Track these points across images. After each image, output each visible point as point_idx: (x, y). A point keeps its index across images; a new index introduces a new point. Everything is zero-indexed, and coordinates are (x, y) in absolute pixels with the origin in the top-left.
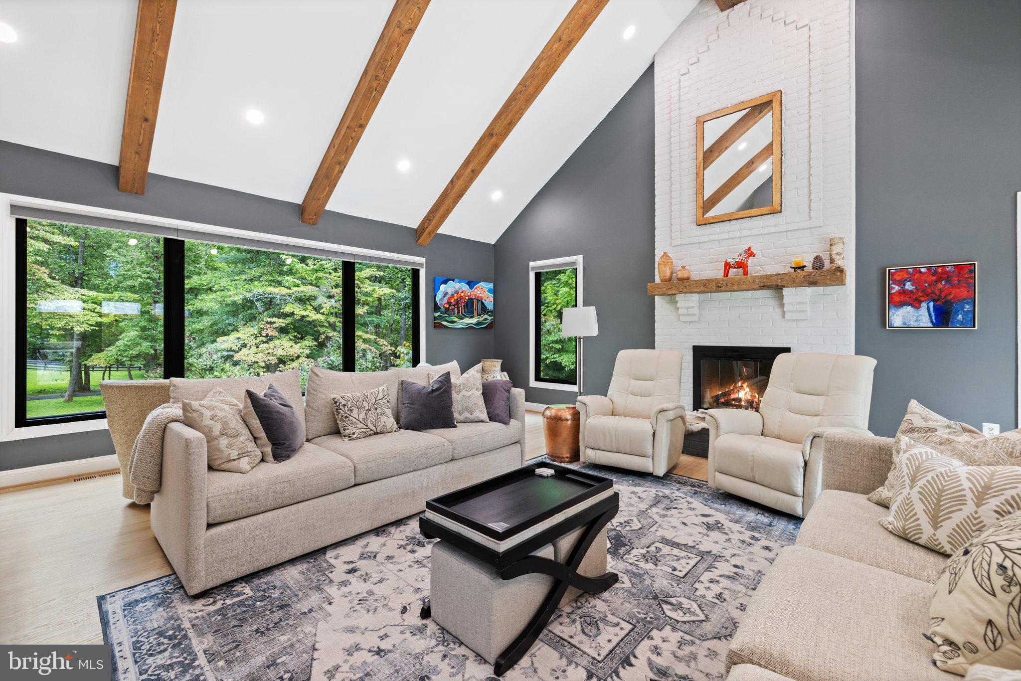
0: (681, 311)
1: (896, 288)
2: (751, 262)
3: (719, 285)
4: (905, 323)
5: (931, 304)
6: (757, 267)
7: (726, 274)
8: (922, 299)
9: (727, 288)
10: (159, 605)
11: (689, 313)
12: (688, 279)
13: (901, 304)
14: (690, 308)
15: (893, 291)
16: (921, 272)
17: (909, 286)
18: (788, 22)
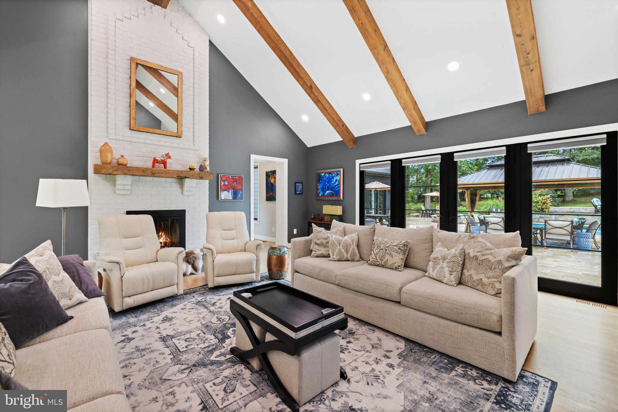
0: (118, 187)
1: (223, 183)
2: (168, 161)
3: (153, 172)
4: (225, 198)
5: (232, 190)
6: (173, 165)
7: (153, 166)
8: (230, 188)
9: (159, 175)
11: (126, 188)
12: (125, 165)
13: (224, 190)
14: (126, 185)
15: (222, 184)
16: (230, 178)
17: (226, 183)
18: (184, 38)
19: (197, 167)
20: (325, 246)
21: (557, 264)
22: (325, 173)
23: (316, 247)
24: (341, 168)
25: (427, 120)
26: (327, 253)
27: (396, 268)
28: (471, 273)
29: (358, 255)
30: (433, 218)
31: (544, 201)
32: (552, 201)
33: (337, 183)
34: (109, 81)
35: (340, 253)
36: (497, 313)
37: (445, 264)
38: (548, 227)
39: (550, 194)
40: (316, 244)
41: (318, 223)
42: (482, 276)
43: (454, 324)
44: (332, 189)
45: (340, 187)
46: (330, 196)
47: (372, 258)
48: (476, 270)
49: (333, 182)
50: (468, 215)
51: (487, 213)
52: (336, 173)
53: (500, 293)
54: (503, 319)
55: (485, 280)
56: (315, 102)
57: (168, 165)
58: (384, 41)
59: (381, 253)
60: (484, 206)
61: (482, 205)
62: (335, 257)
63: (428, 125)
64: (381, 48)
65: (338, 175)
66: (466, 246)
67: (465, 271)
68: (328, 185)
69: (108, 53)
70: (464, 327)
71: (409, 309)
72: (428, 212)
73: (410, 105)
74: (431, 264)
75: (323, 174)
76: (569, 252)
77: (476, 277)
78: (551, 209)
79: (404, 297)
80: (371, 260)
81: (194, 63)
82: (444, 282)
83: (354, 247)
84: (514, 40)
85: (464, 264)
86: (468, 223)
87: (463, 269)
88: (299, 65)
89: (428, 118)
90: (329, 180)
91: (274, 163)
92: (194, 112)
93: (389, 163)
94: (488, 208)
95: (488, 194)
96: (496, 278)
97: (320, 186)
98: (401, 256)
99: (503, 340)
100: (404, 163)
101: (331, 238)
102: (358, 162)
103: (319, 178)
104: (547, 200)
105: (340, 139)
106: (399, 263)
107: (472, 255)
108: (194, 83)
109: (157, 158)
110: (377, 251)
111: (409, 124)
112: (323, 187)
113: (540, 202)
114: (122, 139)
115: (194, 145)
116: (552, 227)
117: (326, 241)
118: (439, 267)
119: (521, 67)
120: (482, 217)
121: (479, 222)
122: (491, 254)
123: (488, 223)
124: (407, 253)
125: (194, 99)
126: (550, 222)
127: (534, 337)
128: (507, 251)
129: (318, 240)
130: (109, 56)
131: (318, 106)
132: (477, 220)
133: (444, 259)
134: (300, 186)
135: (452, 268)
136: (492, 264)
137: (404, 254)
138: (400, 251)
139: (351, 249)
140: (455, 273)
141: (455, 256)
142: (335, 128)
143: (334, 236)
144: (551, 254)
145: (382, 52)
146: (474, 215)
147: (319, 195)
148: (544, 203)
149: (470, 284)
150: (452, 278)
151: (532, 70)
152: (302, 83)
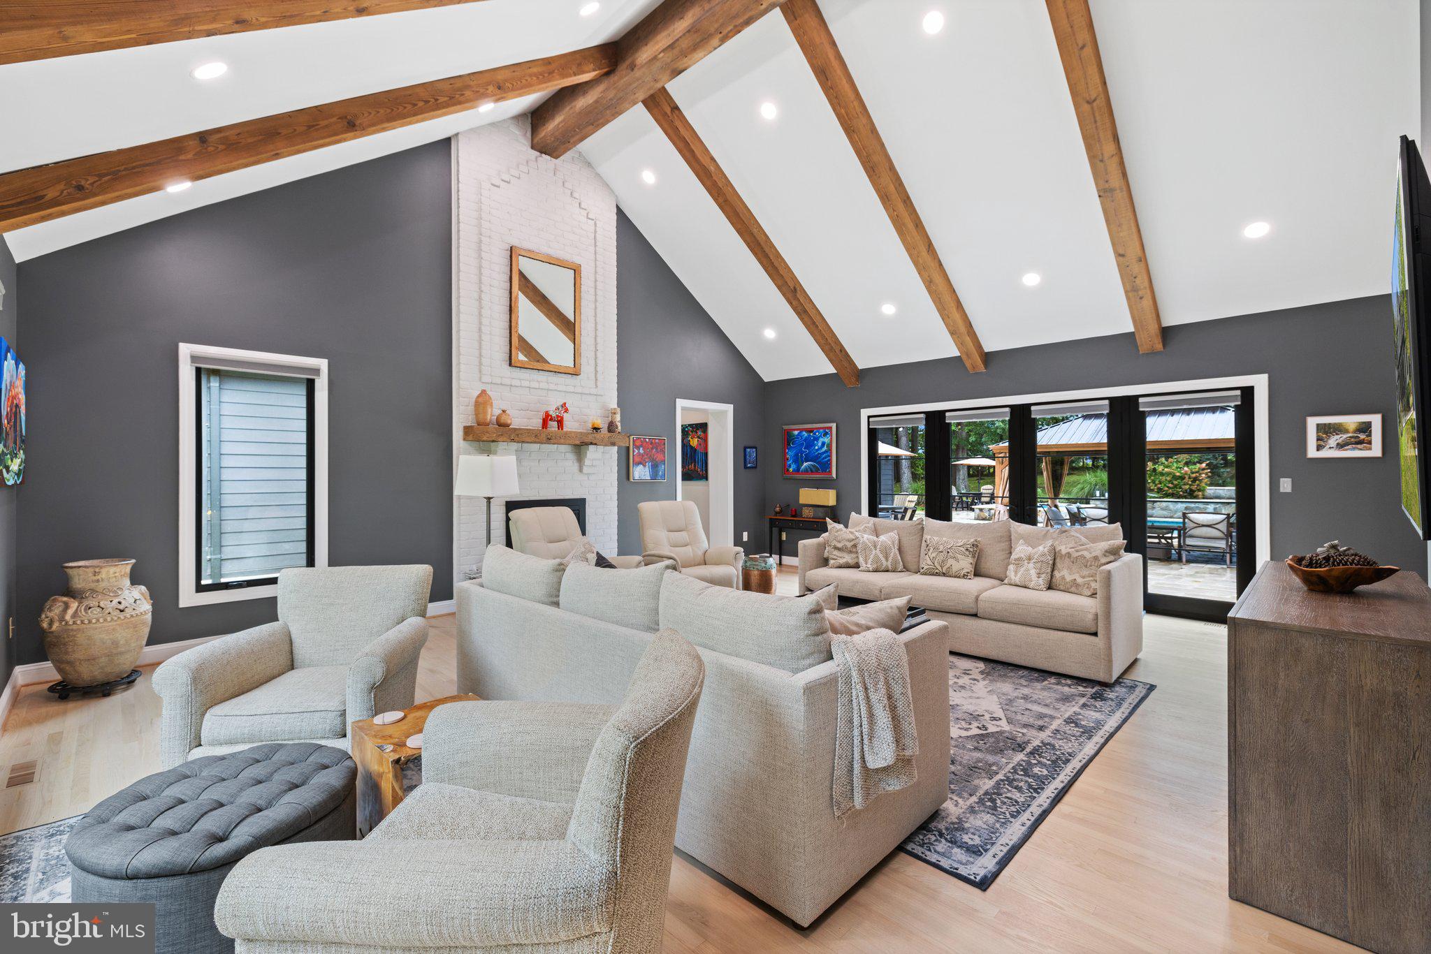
1: (636, 452)
2: (565, 417)
3: (549, 437)
4: (639, 478)
5: (650, 463)
6: (570, 425)
7: (545, 426)
8: (647, 460)
9: (550, 441)
10: (963, 829)
12: (509, 425)
13: (638, 464)
15: (634, 454)
16: (647, 441)
17: (641, 451)
18: (582, 206)
19: (602, 424)
20: (851, 552)
21: (1196, 585)
22: (801, 430)
23: (836, 552)
24: (833, 422)
25: (986, 350)
26: (856, 561)
27: (964, 575)
28: (1065, 574)
29: (901, 563)
30: (977, 511)
31: (1194, 475)
32: (1210, 474)
33: (825, 448)
34: (483, 288)
35: (877, 560)
36: (1093, 611)
37: (1031, 565)
38: (1189, 524)
39: (1208, 459)
40: (836, 548)
41: (791, 520)
42: (1076, 576)
43: (1045, 630)
44: (815, 459)
45: (830, 456)
46: (812, 472)
47: (926, 563)
48: (1069, 568)
49: (817, 448)
50: (1048, 505)
51: (1084, 501)
52: (822, 430)
53: (1096, 594)
54: (1099, 616)
55: (1080, 580)
56: (798, 314)
57: (565, 423)
58: (928, 237)
59: (941, 557)
60: (1079, 486)
61: (1074, 484)
62: (869, 566)
63: (988, 358)
64: (923, 249)
65: (826, 434)
66: (1057, 542)
67: (1056, 573)
68: (807, 449)
69: (481, 241)
70: (1056, 632)
71: (988, 621)
72: (964, 499)
73: (962, 328)
74: (1011, 567)
75: (796, 433)
76: (1223, 568)
77: (1069, 578)
78: (1208, 491)
79: (982, 608)
80: (926, 567)
81: (595, 246)
82: (1031, 586)
83: (895, 551)
84: (1117, 262)
85: (1054, 564)
86: (1048, 519)
87: (1053, 571)
88: (778, 255)
89: (989, 347)
90: (810, 444)
91: (705, 411)
92: (596, 330)
93: (922, 418)
94: (1086, 490)
95: (1086, 459)
96: (1092, 576)
97: (790, 454)
98: (970, 560)
99: (1098, 641)
100: (951, 419)
101: (862, 539)
102: (865, 413)
103: (788, 439)
104: (1200, 474)
105: (832, 370)
106: (967, 568)
107: (1064, 552)
108: (596, 281)
109: (551, 413)
110: (934, 555)
111: (957, 354)
112: (796, 455)
113: (1187, 477)
114: (499, 383)
115: (597, 387)
116: (1196, 525)
117: (852, 543)
118: (1022, 569)
119: (1126, 292)
120: (1074, 507)
121: (1068, 517)
122: (1086, 549)
123: (1085, 519)
124: (976, 556)
125: (596, 308)
126: (1192, 516)
127: (1137, 655)
128: (1104, 545)
129: (839, 542)
130: (483, 247)
131: (802, 319)
132: (1065, 515)
133: (1029, 559)
134: (752, 453)
135: (1040, 569)
136: (1088, 561)
137: (974, 557)
138: (967, 553)
139: (892, 554)
140: (1043, 576)
141: (1043, 555)
142: (827, 355)
143: (866, 536)
144: (1192, 572)
145: (924, 253)
146: (1059, 504)
147: (788, 470)
148: (1195, 479)
149: (1062, 587)
150: (1041, 581)
151: (1141, 298)
152: (780, 283)
